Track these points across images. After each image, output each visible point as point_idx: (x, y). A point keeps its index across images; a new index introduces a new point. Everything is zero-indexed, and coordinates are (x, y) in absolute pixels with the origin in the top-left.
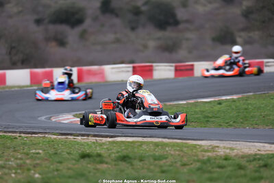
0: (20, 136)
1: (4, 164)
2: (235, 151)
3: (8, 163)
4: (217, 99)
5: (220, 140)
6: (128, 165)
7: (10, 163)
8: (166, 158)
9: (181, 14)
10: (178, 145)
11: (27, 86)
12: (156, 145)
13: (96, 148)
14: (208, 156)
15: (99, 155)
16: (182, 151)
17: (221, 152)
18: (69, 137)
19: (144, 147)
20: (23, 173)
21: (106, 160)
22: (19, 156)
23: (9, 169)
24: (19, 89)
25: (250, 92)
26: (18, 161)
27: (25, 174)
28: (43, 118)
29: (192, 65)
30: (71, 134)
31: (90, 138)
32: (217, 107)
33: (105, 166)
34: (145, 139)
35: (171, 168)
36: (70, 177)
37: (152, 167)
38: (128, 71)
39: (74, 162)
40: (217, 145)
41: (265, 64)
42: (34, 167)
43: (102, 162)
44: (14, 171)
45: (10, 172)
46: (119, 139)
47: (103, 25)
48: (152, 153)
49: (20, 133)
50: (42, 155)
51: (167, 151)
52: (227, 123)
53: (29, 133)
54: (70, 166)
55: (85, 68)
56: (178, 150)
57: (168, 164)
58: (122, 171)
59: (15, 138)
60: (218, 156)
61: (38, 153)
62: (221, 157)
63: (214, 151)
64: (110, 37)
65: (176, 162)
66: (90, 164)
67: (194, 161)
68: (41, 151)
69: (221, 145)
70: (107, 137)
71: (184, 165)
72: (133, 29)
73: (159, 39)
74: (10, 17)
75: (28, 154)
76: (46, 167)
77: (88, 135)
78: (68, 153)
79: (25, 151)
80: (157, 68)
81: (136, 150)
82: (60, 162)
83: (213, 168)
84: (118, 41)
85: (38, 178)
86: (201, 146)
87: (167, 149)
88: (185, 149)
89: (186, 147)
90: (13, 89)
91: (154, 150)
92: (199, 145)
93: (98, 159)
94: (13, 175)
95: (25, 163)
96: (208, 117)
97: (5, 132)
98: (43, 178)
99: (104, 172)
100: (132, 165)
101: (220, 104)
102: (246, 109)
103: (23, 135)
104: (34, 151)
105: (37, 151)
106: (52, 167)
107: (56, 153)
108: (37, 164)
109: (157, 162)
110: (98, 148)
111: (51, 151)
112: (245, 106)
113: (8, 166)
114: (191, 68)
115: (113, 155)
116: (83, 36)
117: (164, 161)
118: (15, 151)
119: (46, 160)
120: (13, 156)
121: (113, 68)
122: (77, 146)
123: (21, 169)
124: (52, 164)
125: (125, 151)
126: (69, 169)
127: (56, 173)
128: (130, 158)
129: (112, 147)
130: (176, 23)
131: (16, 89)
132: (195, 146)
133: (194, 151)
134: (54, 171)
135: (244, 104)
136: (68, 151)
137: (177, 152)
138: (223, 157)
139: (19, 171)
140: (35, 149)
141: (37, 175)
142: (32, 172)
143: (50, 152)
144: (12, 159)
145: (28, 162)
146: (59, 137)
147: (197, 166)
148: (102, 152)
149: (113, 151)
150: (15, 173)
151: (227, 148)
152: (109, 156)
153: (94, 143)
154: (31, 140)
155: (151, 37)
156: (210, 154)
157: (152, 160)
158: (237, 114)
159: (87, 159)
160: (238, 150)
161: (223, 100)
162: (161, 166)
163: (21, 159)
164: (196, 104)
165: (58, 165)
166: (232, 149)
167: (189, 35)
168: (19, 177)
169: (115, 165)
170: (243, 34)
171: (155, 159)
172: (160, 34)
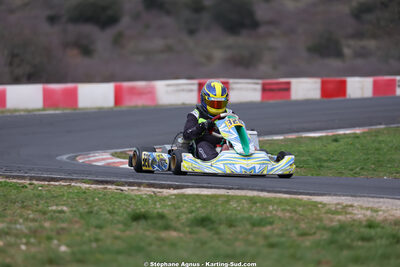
0: (30, 184)
1: (9, 228)
2: (380, 213)
3: (13, 226)
4: (330, 134)
5: (352, 196)
6: (210, 234)
7: (18, 226)
8: (271, 223)
9: (262, 12)
10: (287, 202)
11: (39, 110)
12: (253, 201)
13: (155, 204)
14: (339, 221)
15: (162, 216)
16: (295, 211)
17: (360, 215)
18: (109, 187)
19: (234, 204)
20: (40, 243)
21: (173, 224)
22: (31, 216)
23: (17, 236)
24: (26, 113)
25: (380, 124)
26: (31, 224)
27: (43, 245)
28: (64, 157)
29: (289, 83)
30: (112, 183)
31: (142, 188)
32: (333, 146)
33: (174, 234)
34: (231, 192)
35: (283, 239)
36: (119, 252)
37: (251, 237)
38: (191, 91)
39: (121, 226)
40: (349, 203)
41: (397, 84)
42: (58, 233)
43: (167, 228)
44: (24, 240)
45: (19, 241)
46: (189, 191)
47: (147, 26)
48: (246, 215)
49: (31, 178)
50: (68, 214)
51: (271, 212)
52: (352, 170)
53: (44, 179)
54: (117, 233)
55: (126, 84)
56: (288, 211)
57: (276, 231)
58: (204, 243)
59: (24, 187)
60: (354, 220)
61: (62, 212)
62: (360, 222)
63: (346, 213)
64: (158, 43)
65: (287, 230)
66: (148, 230)
67: (318, 228)
68: (65, 208)
69: (356, 204)
70: (169, 187)
71: (304, 234)
72: (192, 32)
73: (228, 47)
74: (12, 11)
75: (45, 213)
76: (77, 234)
77: (139, 185)
78: (111, 213)
79: (40, 207)
80: (234, 86)
81: (220, 209)
82: (100, 227)
83: (352, 240)
84: (169, 49)
85: (64, 252)
86: (325, 205)
87: (271, 208)
88: (300, 209)
89: (300, 206)
90: (17, 114)
91: (250, 210)
92: (320, 203)
93: (160, 223)
94: (23, 247)
95: (42, 227)
96: (320, 160)
97: (7, 177)
98: (73, 254)
99: (173, 245)
100: (218, 233)
101: (336, 140)
102: (377, 149)
103: (35, 182)
104: (54, 208)
105: (60, 208)
106: (87, 234)
107: (91, 212)
108: (63, 229)
109: (256, 229)
110: (158, 206)
111: (84, 209)
112: (376, 145)
113: (15, 231)
114: (287, 88)
115: (184, 217)
116: (118, 41)
117: (269, 227)
118: (23, 207)
119: (76, 222)
120: (21, 216)
121: (169, 85)
122: (123, 201)
123: (35, 237)
124: (88, 230)
125: (203, 210)
126: (116, 238)
127: (94, 245)
128: (212, 222)
129: (181, 204)
130: (255, 25)
131: (22, 113)
132: (315, 204)
133: (315, 212)
134: (91, 241)
135: (374, 142)
136: (110, 209)
137: (288, 214)
138: (364, 223)
139: (32, 240)
140: (57, 205)
141: (63, 248)
142: (55, 242)
143: (81, 210)
144: (21, 221)
145: (47, 225)
146: (93, 186)
147: (325, 237)
148: (166, 211)
149: (183, 209)
150: (26, 244)
151: (367, 209)
152: (178, 217)
153: (151, 196)
154: (49, 191)
155: (218, 45)
156: (341, 217)
157: (248, 227)
158: (364, 157)
159: (142, 223)
160: (384, 211)
161: (339, 135)
162: (266, 237)
163: (34, 220)
164: (298, 141)
165: (98, 231)
166: (373, 210)
167: (274, 43)
168: (33, 250)
169: (190, 233)
170: (352, 42)
171: (254, 225)
172: (230, 40)
